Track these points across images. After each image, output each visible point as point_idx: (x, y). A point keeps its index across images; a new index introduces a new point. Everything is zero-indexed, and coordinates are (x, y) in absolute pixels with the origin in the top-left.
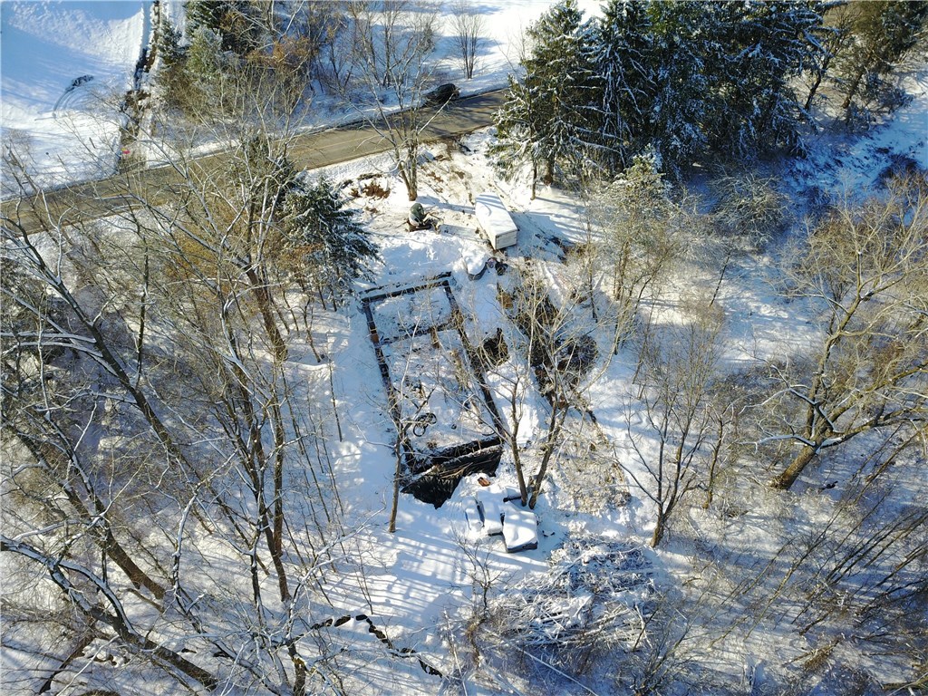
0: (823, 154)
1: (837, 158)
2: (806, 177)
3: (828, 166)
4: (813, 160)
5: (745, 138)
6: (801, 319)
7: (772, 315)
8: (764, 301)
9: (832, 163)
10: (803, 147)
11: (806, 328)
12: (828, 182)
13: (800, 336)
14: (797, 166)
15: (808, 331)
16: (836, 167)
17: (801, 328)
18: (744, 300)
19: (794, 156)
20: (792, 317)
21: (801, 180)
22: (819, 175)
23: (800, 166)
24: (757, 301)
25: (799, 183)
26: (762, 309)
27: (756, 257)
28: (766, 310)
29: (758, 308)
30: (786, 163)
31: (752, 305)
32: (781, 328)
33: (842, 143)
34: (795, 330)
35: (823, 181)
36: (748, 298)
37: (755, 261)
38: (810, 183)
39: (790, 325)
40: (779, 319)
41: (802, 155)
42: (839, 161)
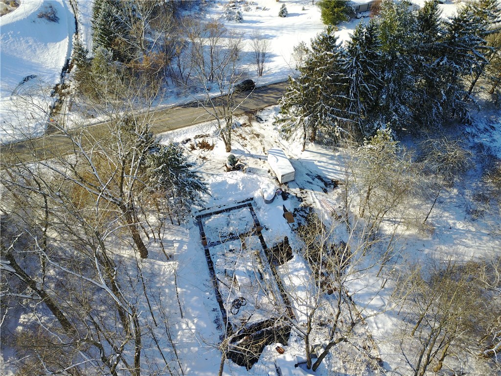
0: (482, 122)
1: (491, 125)
2: (473, 137)
3: (486, 130)
4: (476, 126)
5: (436, 114)
6: (484, 232)
7: (465, 228)
8: (458, 219)
9: (489, 128)
10: (470, 118)
11: (488, 238)
12: (488, 140)
13: (485, 244)
14: (467, 129)
15: (490, 240)
16: (491, 130)
17: (485, 238)
18: (445, 218)
19: (464, 123)
20: (478, 231)
21: (471, 139)
22: (481, 136)
23: (468, 130)
24: (453, 219)
25: (469, 141)
26: (457, 225)
27: (448, 189)
28: (460, 225)
29: (455, 224)
30: (460, 128)
31: (451, 222)
32: (471, 238)
33: (493, 115)
34: (481, 239)
35: (484, 139)
36: (447, 217)
37: (448, 192)
38: (476, 141)
39: (477, 236)
40: (469, 231)
41: (469, 123)
42: (493, 127)
